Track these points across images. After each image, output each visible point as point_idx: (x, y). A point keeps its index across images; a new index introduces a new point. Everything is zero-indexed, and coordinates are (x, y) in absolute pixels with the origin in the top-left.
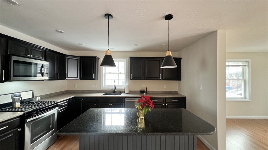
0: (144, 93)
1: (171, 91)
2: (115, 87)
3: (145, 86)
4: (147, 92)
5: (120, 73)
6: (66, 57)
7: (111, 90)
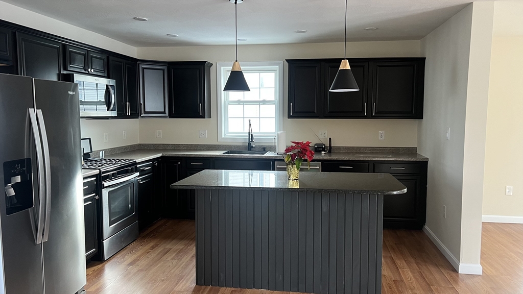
0: (323, 152)
1: (398, 148)
2: (252, 136)
3: (326, 134)
4: (330, 150)
5: (264, 102)
6: (139, 64)
7: (241, 144)
